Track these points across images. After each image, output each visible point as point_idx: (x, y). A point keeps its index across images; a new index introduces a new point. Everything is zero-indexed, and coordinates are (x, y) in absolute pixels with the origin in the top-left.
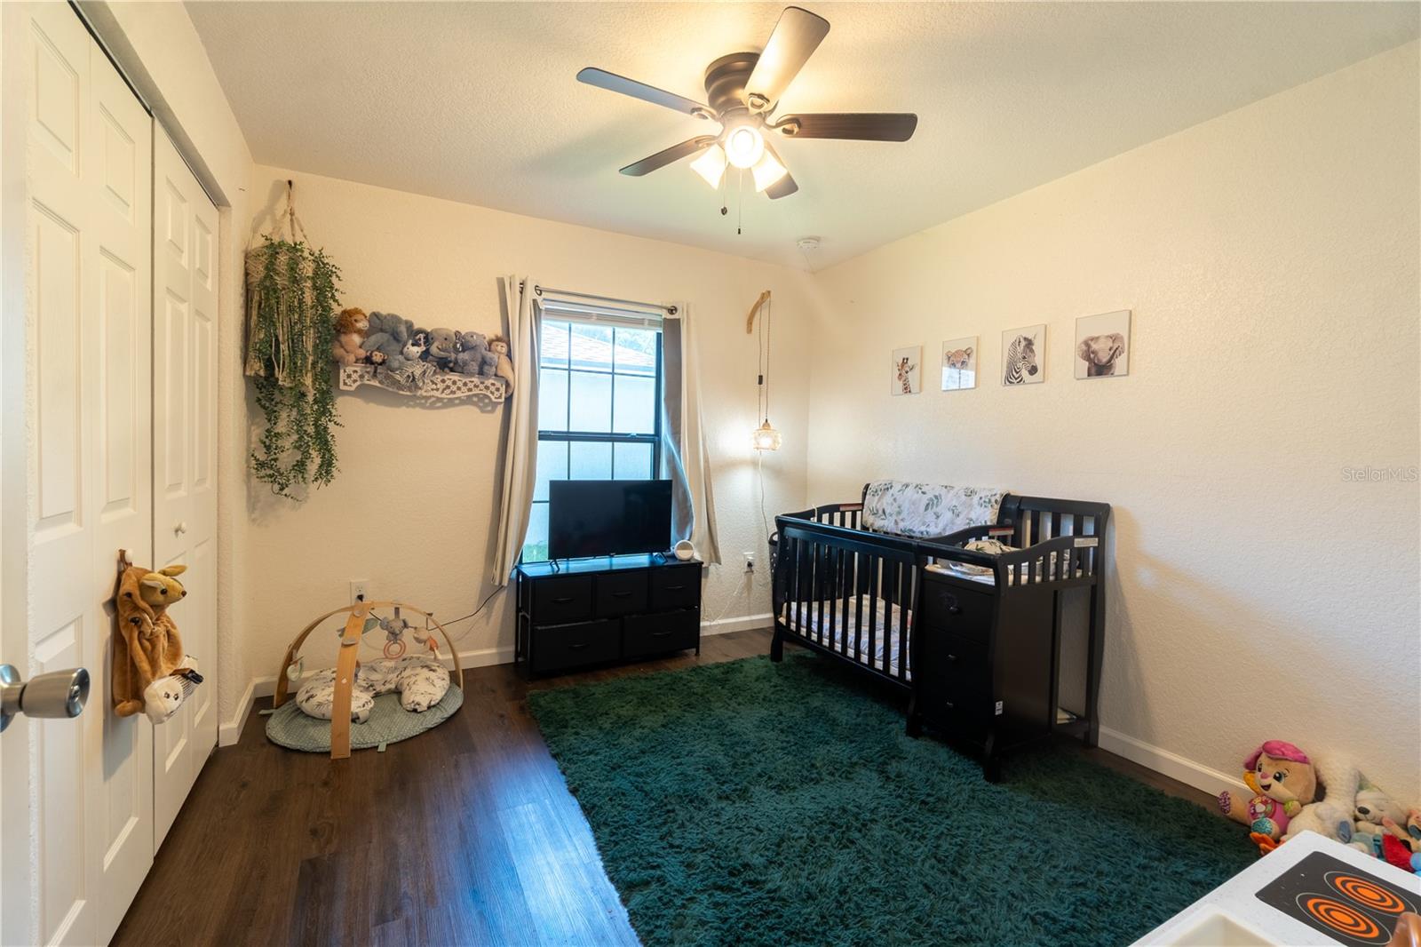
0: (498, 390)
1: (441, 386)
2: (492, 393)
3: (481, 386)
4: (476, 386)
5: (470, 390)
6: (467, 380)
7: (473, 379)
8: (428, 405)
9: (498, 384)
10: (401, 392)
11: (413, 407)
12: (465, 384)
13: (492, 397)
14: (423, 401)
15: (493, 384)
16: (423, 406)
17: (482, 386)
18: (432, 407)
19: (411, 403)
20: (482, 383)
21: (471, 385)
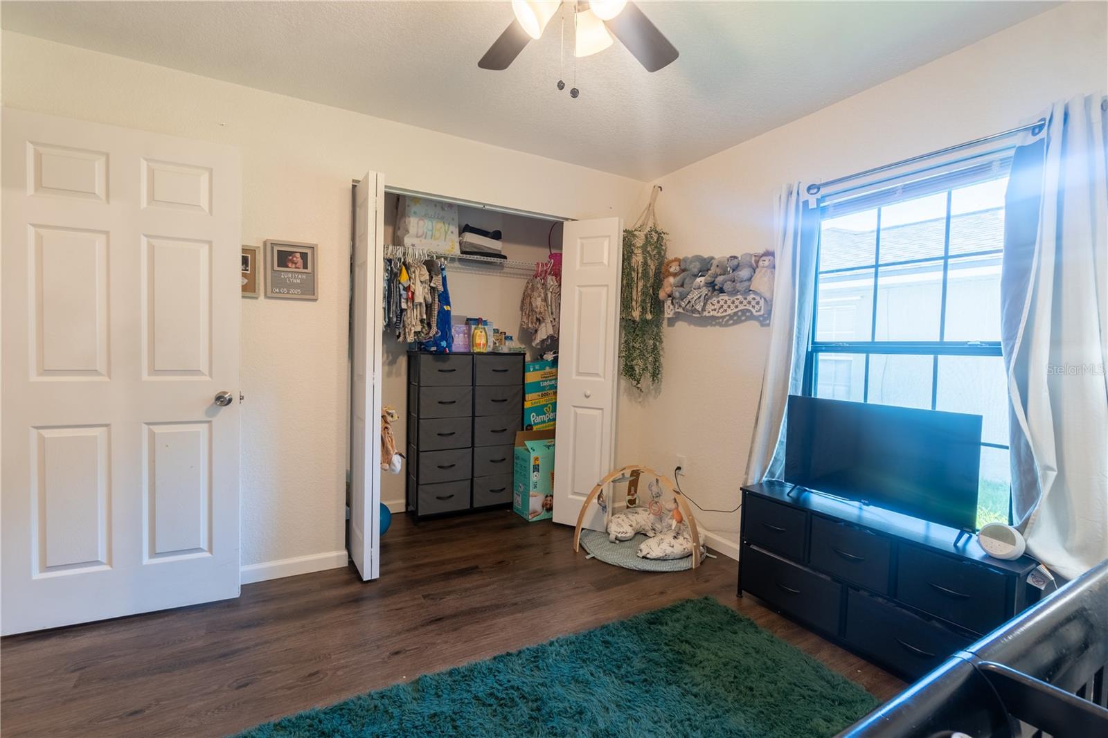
0: (758, 303)
1: (717, 306)
2: (753, 307)
3: (745, 301)
4: (741, 303)
5: (737, 307)
6: (734, 298)
7: (738, 297)
8: (723, 323)
9: (758, 298)
10: (694, 315)
11: (715, 325)
12: (733, 302)
13: (754, 311)
14: (721, 320)
15: (754, 299)
16: (720, 325)
17: (745, 303)
18: (726, 325)
19: (714, 323)
20: (745, 299)
21: (737, 303)
